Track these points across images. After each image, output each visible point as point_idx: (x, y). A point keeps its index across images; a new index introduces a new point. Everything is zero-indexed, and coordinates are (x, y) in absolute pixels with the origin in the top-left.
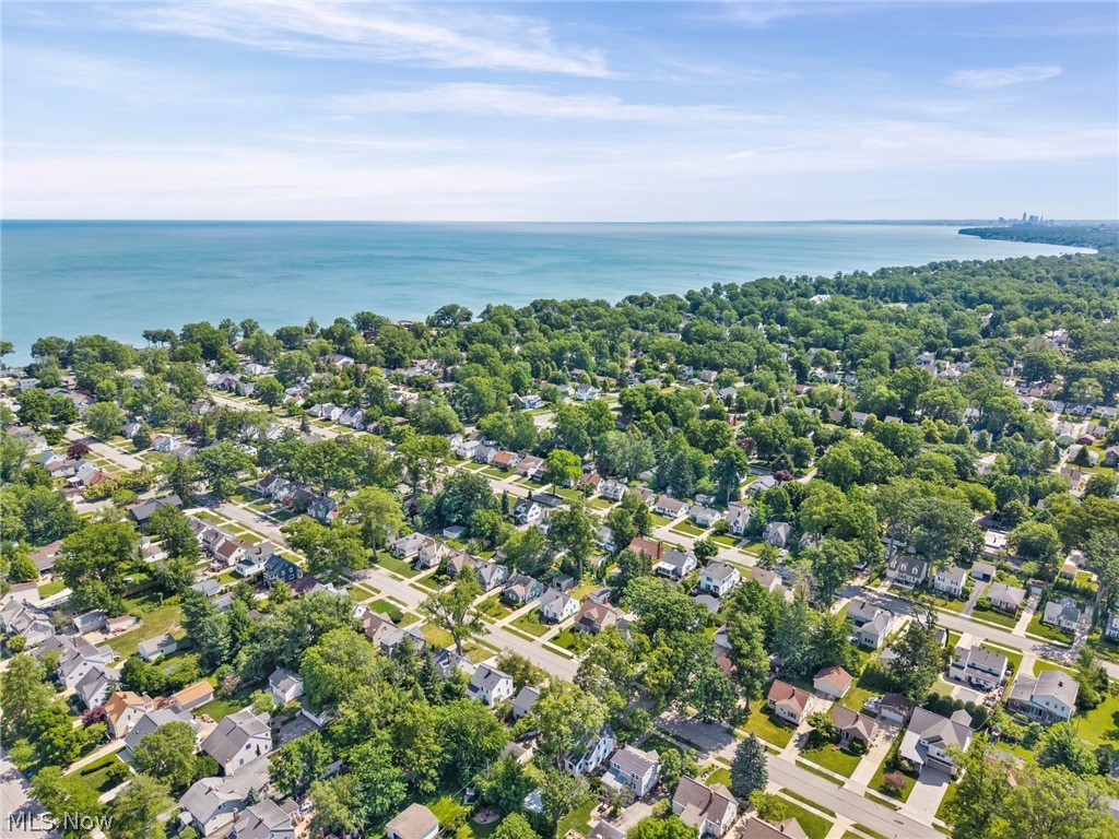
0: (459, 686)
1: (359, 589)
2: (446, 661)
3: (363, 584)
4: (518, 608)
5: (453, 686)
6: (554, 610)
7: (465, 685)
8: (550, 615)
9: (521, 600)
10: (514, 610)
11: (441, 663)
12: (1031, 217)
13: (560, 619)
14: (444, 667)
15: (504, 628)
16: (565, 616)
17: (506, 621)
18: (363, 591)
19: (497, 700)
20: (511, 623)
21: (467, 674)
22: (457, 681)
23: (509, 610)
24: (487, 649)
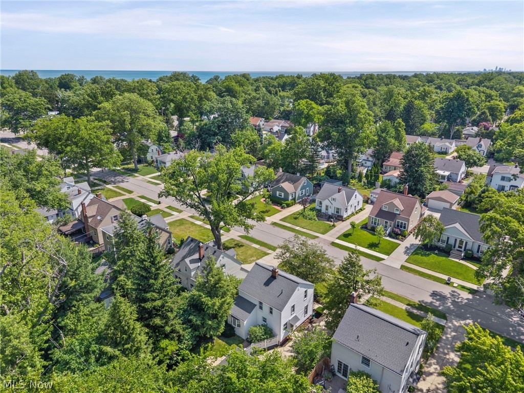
0: (217, 302)
1: (111, 190)
2: (196, 256)
3: (117, 187)
4: (288, 206)
5: (205, 299)
6: (337, 205)
7: (229, 299)
8: (331, 211)
9: (290, 198)
10: (283, 208)
11: (187, 260)
12: (500, 68)
13: (345, 216)
14: (192, 266)
15: (275, 224)
16: (349, 213)
17: (276, 218)
18: (115, 191)
19: (289, 326)
20: (283, 220)
21: (232, 278)
22: (213, 290)
23: (279, 208)
24: (257, 246)
